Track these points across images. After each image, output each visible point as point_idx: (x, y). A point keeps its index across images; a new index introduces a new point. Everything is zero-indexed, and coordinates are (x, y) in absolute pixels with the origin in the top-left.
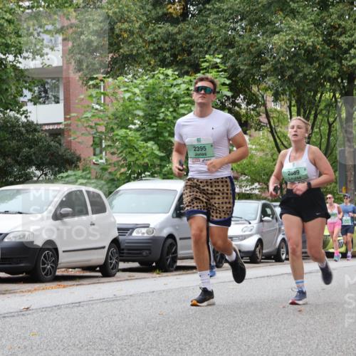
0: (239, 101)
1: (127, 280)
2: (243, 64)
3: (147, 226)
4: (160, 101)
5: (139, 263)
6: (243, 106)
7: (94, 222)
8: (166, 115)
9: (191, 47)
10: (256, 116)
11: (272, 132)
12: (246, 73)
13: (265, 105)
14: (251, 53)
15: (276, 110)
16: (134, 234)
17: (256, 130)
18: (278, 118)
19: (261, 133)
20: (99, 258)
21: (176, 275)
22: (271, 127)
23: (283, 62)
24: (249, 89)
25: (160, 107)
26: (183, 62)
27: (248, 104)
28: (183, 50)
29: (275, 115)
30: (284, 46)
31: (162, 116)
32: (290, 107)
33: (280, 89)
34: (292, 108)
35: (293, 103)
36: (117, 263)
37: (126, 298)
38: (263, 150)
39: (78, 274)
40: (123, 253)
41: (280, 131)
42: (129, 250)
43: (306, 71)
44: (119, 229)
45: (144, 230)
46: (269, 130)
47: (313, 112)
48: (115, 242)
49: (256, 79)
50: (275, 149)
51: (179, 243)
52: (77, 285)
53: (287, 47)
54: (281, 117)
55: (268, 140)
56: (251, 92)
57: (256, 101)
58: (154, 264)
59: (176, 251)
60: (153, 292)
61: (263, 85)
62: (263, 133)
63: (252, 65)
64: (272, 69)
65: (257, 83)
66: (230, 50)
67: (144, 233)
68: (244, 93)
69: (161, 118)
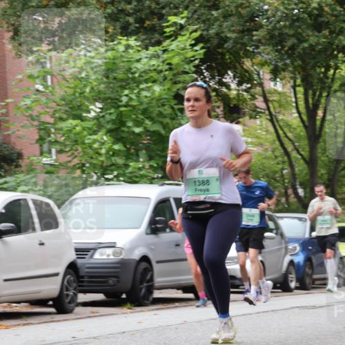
0: (227, 79)
1: (90, 317)
2: (230, 31)
3: (112, 246)
4: (122, 80)
5: (105, 295)
6: (233, 86)
7: (44, 241)
8: (131, 99)
9: (163, 8)
10: (251, 99)
11: (271, 121)
12: (236, 42)
13: (261, 85)
14: (240, 16)
15: (276, 91)
16: (97, 256)
17: (251, 118)
18: (279, 101)
19: (258, 122)
20: (51, 288)
21: (153, 310)
22: (270, 114)
23: (281, 29)
24: (240, 64)
25: (124, 88)
26: (152, 29)
27: (240, 84)
28: (153, 13)
29: (275, 98)
30: (281, 8)
31: (124, 99)
32: (294, 87)
33: (280, 64)
34: (298, 89)
35: (299, 81)
36: (75, 295)
37: (88, 341)
38: (261, 145)
39: (25, 310)
40: (82, 282)
41: (282, 120)
42: (91, 277)
43: (313, 40)
44: (77, 250)
45: (110, 251)
46: (268, 117)
47: (325, 94)
48: (72, 267)
49: (249, 50)
50: (277, 143)
51: (156, 267)
52: (24, 325)
53: (286, 8)
54: (283, 101)
55: (267, 131)
56: (242, 67)
57: (250, 80)
58: (124, 296)
59: (152, 279)
60: (124, 332)
61: (259, 59)
62: (261, 122)
63: (243, 31)
64: (268, 37)
65: (251, 55)
66: (214, 12)
67: (108, 255)
68: (234, 69)
69: (123, 103)
